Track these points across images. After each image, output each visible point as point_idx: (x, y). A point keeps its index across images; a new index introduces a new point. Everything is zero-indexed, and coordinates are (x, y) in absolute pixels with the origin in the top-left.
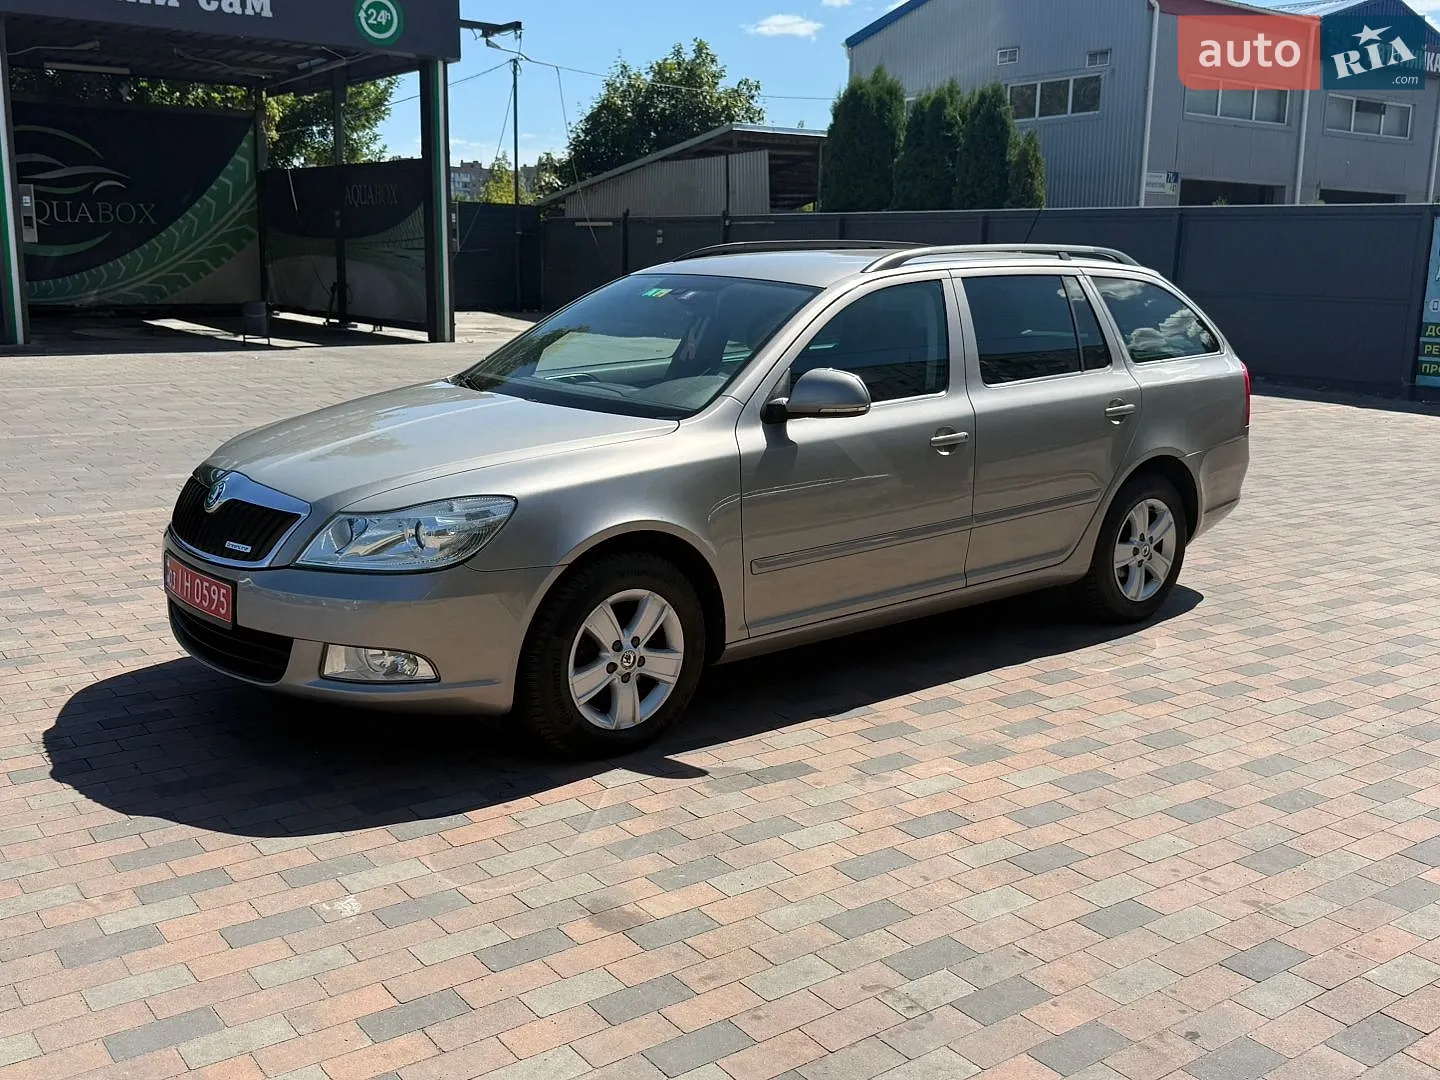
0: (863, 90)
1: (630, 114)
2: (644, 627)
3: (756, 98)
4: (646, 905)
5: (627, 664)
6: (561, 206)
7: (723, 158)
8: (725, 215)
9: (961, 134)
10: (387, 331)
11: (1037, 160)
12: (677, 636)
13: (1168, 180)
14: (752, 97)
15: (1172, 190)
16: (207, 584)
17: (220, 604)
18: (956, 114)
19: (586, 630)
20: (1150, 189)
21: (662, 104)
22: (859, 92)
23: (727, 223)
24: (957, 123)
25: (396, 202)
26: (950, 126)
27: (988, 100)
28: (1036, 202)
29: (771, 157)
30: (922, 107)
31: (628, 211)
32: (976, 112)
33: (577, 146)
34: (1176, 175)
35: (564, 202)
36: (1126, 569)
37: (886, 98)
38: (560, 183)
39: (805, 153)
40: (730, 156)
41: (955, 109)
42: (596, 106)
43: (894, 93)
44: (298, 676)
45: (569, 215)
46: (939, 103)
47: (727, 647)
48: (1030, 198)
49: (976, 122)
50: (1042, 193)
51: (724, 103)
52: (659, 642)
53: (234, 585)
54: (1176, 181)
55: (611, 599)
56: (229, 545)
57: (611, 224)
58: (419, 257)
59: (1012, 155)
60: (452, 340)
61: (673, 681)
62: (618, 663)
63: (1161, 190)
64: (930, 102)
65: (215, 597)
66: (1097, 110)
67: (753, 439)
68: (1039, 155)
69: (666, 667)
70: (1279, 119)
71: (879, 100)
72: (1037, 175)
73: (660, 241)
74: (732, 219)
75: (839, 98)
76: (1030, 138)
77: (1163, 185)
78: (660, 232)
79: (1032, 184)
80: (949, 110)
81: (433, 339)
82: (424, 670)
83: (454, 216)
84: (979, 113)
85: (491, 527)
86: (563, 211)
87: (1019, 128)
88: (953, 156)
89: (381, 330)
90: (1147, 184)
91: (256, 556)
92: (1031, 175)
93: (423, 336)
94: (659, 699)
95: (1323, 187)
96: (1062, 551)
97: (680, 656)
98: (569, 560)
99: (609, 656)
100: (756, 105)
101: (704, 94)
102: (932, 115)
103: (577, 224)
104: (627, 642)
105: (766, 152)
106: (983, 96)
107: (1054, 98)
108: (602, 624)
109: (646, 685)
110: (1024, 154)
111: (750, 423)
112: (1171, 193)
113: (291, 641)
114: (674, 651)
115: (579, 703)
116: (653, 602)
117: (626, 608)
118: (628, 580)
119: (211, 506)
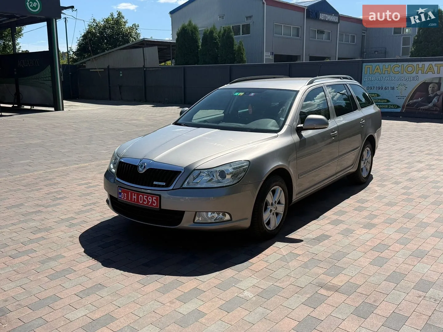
0: (187, 28)
1: (98, 35)
2: (276, 199)
3: (138, 30)
4: (332, 282)
5: (274, 209)
6: (84, 65)
7: (142, 49)
8: (144, 67)
9: (219, 41)
10: (35, 108)
11: (243, 49)
12: (283, 201)
13: (271, 55)
14: (137, 29)
15: (271, 57)
16: (146, 196)
17: (153, 202)
18: (217, 35)
19: (267, 200)
20: (267, 57)
21: (109, 31)
22: (185, 28)
23: (145, 69)
24: (217, 38)
25: (39, 65)
26: (215, 39)
27: (227, 31)
28: (244, 62)
29: (158, 48)
30: (206, 33)
31: (109, 66)
32: (223, 35)
33: (80, 45)
34: (273, 53)
35: (85, 63)
36: (362, 169)
37: (193, 30)
38: (76, 57)
39: (165, 47)
40: (144, 48)
41: (216, 34)
42: (85, 32)
43: (195, 28)
44: (186, 223)
45: (87, 67)
46: (211, 32)
47: (293, 201)
48: (242, 60)
49: (224, 38)
50: (245, 59)
51: (129, 31)
52: (279, 203)
53: (160, 196)
54: (273, 55)
55: (271, 190)
56: (155, 183)
57: (103, 70)
58: (50, 83)
59: (236, 47)
60: (63, 110)
61: (282, 213)
62: (272, 209)
63: (269, 57)
64: (209, 31)
65: (151, 200)
66: (250, 34)
67: (295, 138)
68: (244, 48)
69: (281, 209)
70: (298, 36)
71: (192, 31)
72: (244, 54)
73: (121, 75)
74: (146, 68)
75: (178, 30)
76: (241, 43)
77: (269, 56)
78: (121, 72)
79: (242, 56)
80: (214, 34)
81: (56, 109)
82: (227, 217)
83: (61, 69)
84: (224, 35)
86: (85, 66)
87: (238, 39)
88: (218, 48)
89: (33, 108)
90: (266, 56)
91: (168, 185)
92: (242, 54)
93: (53, 109)
94: (280, 217)
95: (310, 55)
97: (284, 206)
98: (264, 179)
99: (270, 207)
100: (138, 32)
101: (123, 28)
102: (209, 36)
103: (90, 70)
104: (274, 202)
105: (157, 47)
106: (225, 31)
107: (237, 30)
108: (269, 198)
109: (277, 214)
110: (239, 47)
111: (294, 134)
112: (272, 58)
113: (183, 212)
114: (282, 204)
115: (265, 223)
116: (279, 189)
117: (274, 192)
118: (274, 184)
119: (141, 170)
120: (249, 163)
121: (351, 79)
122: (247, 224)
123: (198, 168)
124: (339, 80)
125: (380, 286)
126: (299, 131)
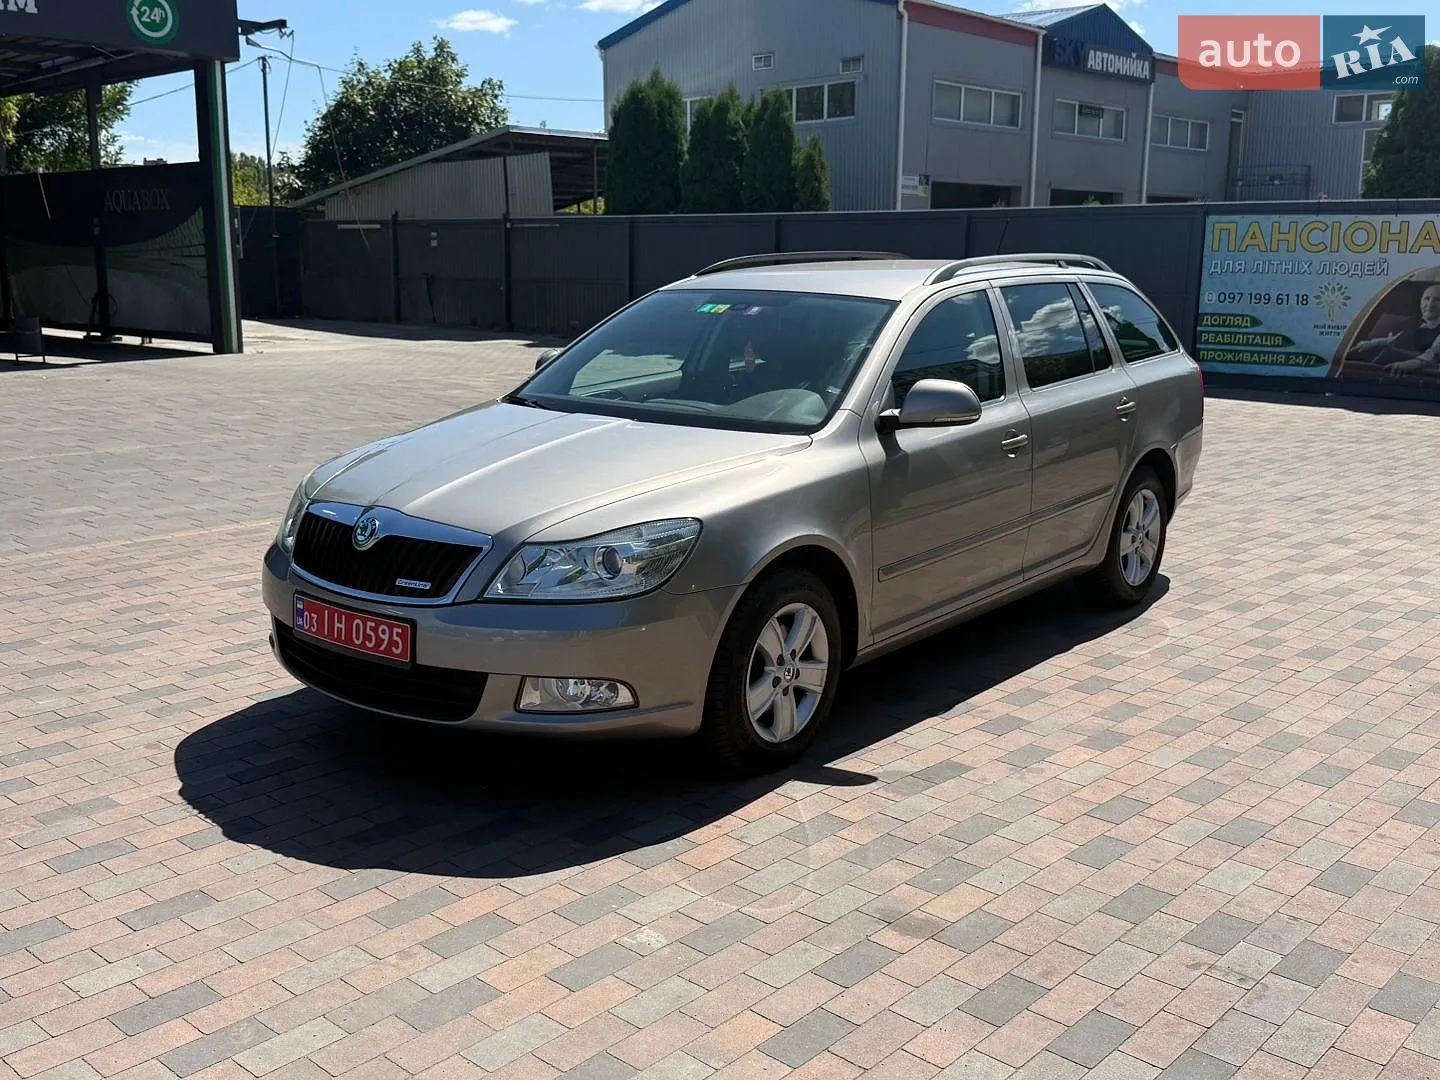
0: (644, 94)
1: (372, 113)
2: (798, 643)
3: (500, 98)
4: (928, 908)
5: (788, 678)
6: (320, 208)
7: (500, 160)
8: (506, 218)
9: (745, 139)
10: (157, 343)
11: (822, 165)
12: (822, 650)
13: (921, 183)
14: (496, 97)
15: (923, 192)
16: (373, 624)
17: (392, 643)
18: (739, 119)
19: (760, 646)
20: (905, 191)
21: (405, 103)
22: (640, 96)
23: (508, 225)
24: (740, 128)
25: (168, 208)
26: (734, 131)
27: (771, 108)
28: (824, 205)
29: (551, 159)
30: (706, 112)
31: (397, 213)
32: (759, 117)
33: (314, 145)
34: (927, 177)
35: (324, 204)
36: (1125, 558)
37: (667, 102)
38: (300, 184)
39: (576, 155)
40: (508, 158)
41: (737, 114)
42: (333, 103)
43: (672, 97)
44: (490, 711)
45: (330, 216)
46: (722, 109)
47: (859, 654)
48: (817, 202)
49: (761, 127)
50: (828, 196)
51: (470, 103)
52: (808, 656)
53: (413, 624)
54: (927, 183)
55: (776, 615)
56: (401, 582)
57: (378, 226)
58: (200, 265)
59: (798, 159)
60: (240, 350)
61: (820, 690)
62: (782, 677)
63: (914, 192)
64: (713, 107)
65: (386, 637)
66: (853, 114)
67: (872, 450)
68: (824, 159)
69: (814, 677)
70: (1013, 121)
71: (660, 103)
72: (823, 179)
73: (434, 243)
74: (513, 222)
75: (618, 101)
76: (814, 144)
77: (915, 188)
78: (434, 234)
79: (819, 188)
80: (732, 115)
81: (218, 350)
82: (624, 696)
83: (236, 220)
84: (763, 119)
85: (682, 550)
86: (323, 212)
87: (803, 132)
88: (740, 160)
89: (150, 342)
90: (903, 187)
91: (437, 592)
92: (818, 179)
93: (208, 348)
94: (811, 705)
95: (1053, 187)
96: (1088, 543)
97: (825, 666)
98: (750, 578)
99: (772, 670)
100: (500, 104)
101: (450, 93)
102: (713, 121)
103: (340, 226)
104: (787, 656)
105: (547, 154)
106: (765, 102)
107: (810, 104)
108: (770, 640)
109: (800, 694)
110: (809, 159)
111: (867, 437)
112: (923, 195)
113: (485, 676)
114: (820, 662)
115: (754, 719)
116: (807, 615)
117: (788, 622)
118: (790, 595)
119: (364, 543)
120: (698, 526)
121: (1099, 268)
122: (690, 719)
123: (535, 539)
124: (1054, 269)
125: (1079, 927)
126: (886, 429)
